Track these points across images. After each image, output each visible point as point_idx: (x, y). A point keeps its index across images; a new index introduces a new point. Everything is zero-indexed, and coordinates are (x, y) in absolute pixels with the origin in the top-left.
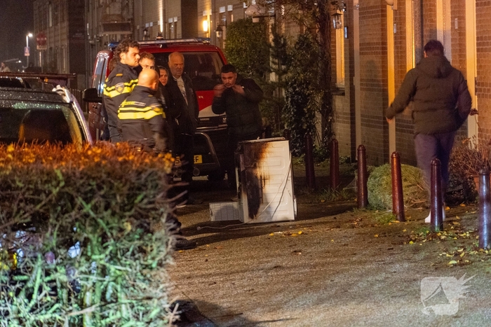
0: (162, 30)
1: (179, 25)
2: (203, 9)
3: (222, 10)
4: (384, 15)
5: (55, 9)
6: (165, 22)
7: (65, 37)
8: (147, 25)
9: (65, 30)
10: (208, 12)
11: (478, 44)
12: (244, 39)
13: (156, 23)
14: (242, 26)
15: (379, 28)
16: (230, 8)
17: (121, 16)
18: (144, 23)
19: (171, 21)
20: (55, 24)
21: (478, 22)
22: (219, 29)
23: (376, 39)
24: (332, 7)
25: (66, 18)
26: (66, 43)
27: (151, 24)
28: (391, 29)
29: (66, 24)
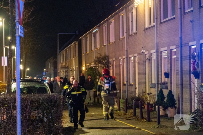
0: (74, 69)
1: (78, 68)
2: (83, 64)
3: (87, 65)
4: (120, 67)
5: (51, 64)
6: (75, 67)
7: (53, 70)
8: (71, 68)
9: (53, 69)
10: (84, 65)
11: (138, 73)
12: (91, 72)
13: (73, 67)
14: (91, 68)
15: (119, 69)
16: (89, 64)
17: (65, 66)
18: (70, 67)
19: (76, 67)
20: (51, 67)
21: (138, 68)
22: (86, 69)
23: (118, 72)
24: (110, 65)
25: (53, 66)
26: (53, 72)
27: (72, 68)
28: (121, 70)
29: (53, 67)
